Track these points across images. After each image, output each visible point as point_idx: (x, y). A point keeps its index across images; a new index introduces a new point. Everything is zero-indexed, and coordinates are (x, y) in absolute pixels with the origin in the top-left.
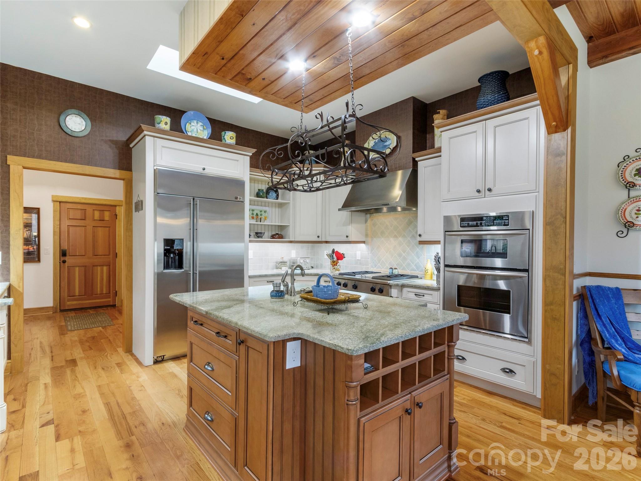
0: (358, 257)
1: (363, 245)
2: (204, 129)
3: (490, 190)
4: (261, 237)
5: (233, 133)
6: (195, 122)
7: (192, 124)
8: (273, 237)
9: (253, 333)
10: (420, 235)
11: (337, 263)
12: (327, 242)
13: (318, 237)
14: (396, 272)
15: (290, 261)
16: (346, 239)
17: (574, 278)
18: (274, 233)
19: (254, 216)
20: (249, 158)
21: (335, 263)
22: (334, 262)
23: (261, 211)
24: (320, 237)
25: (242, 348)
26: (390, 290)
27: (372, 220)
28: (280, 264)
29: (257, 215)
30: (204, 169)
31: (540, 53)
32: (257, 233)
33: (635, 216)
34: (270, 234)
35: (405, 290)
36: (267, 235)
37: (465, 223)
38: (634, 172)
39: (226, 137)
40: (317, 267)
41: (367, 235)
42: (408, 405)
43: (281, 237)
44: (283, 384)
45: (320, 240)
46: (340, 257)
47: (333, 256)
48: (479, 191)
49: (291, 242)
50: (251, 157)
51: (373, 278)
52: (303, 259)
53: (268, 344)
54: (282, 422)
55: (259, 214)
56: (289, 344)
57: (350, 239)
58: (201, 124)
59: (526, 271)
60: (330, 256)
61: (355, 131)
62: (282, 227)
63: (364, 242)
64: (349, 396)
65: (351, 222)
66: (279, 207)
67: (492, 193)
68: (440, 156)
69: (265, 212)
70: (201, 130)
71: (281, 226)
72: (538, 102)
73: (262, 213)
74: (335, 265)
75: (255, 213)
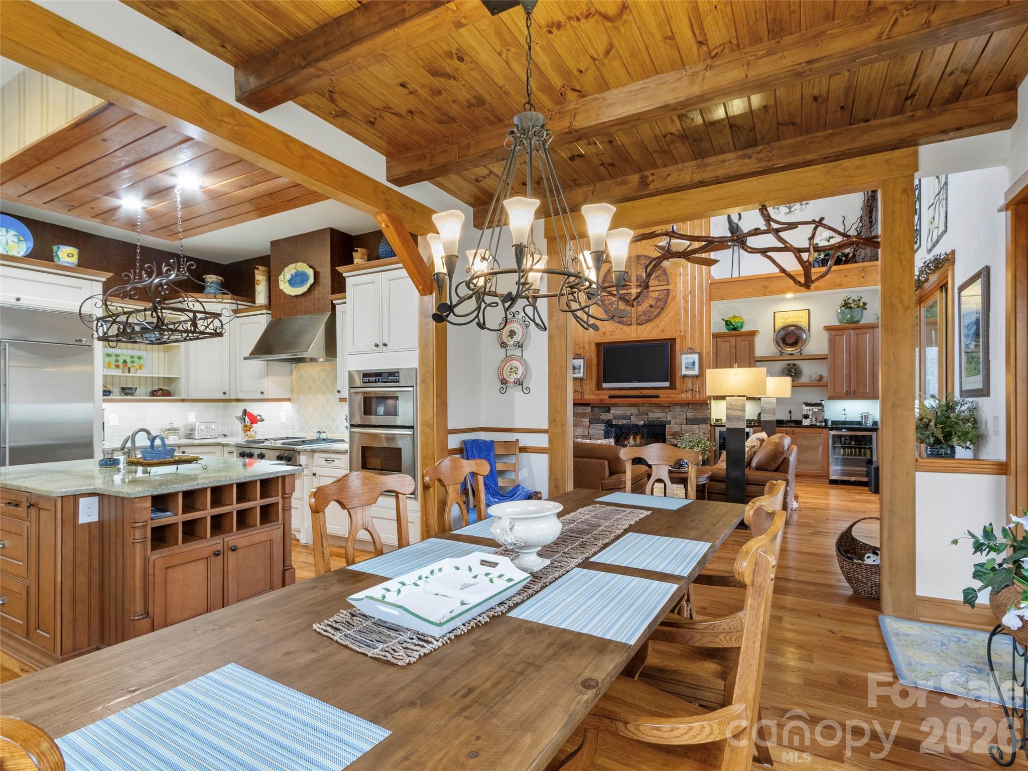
0: (283, 420)
1: (288, 403)
2: (19, 240)
3: (385, 345)
4: (132, 394)
5: (72, 248)
6: (4, 229)
8: (153, 393)
9: (41, 493)
10: (339, 392)
11: (250, 428)
12: (238, 400)
13: (224, 393)
14: (323, 436)
15: (185, 427)
16: (260, 396)
17: (449, 433)
18: (156, 388)
19: (120, 364)
20: (101, 285)
21: (248, 428)
22: (246, 426)
23: (132, 357)
24: (228, 393)
25: (33, 511)
26: (298, 457)
27: (298, 371)
28: (167, 432)
29: (125, 362)
30: (18, 299)
31: (387, 226)
32: (123, 389)
33: (509, 374)
34: (149, 390)
35: (316, 455)
36: (142, 391)
37: (366, 379)
38: (508, 334)
39: (59, 253)
40: (232, 435)
41: (292, 391)
42: (219, 547)
43: (168, 393)
44: (74, 538)
45: (227, 397)
46: (254, 420)
47: (244, 419)
48: (377, 346)
49: (183, 400)
50: (104, 283)
51: (283, 444)
52: (206, 424)
53: (54, 500)
54: (74, 574)
55: (128, 362)
56: (83, 501)
57: (265, 396)
58: (14, 233)
59: (412, 427)
60: (241, 419)
61: (269, 256)
62: (170, 380)
63: (289, 400)
64: (134, 535)
65: (268, 374)
66: (165, 351)
67: (388, 348)
68: (345, 303)
69: (139, 358)
70: (13, 242)
71: (168, 378)
72: (401, 265)
73: (134, 359)
74: (247, 431)
75: (121, 360)
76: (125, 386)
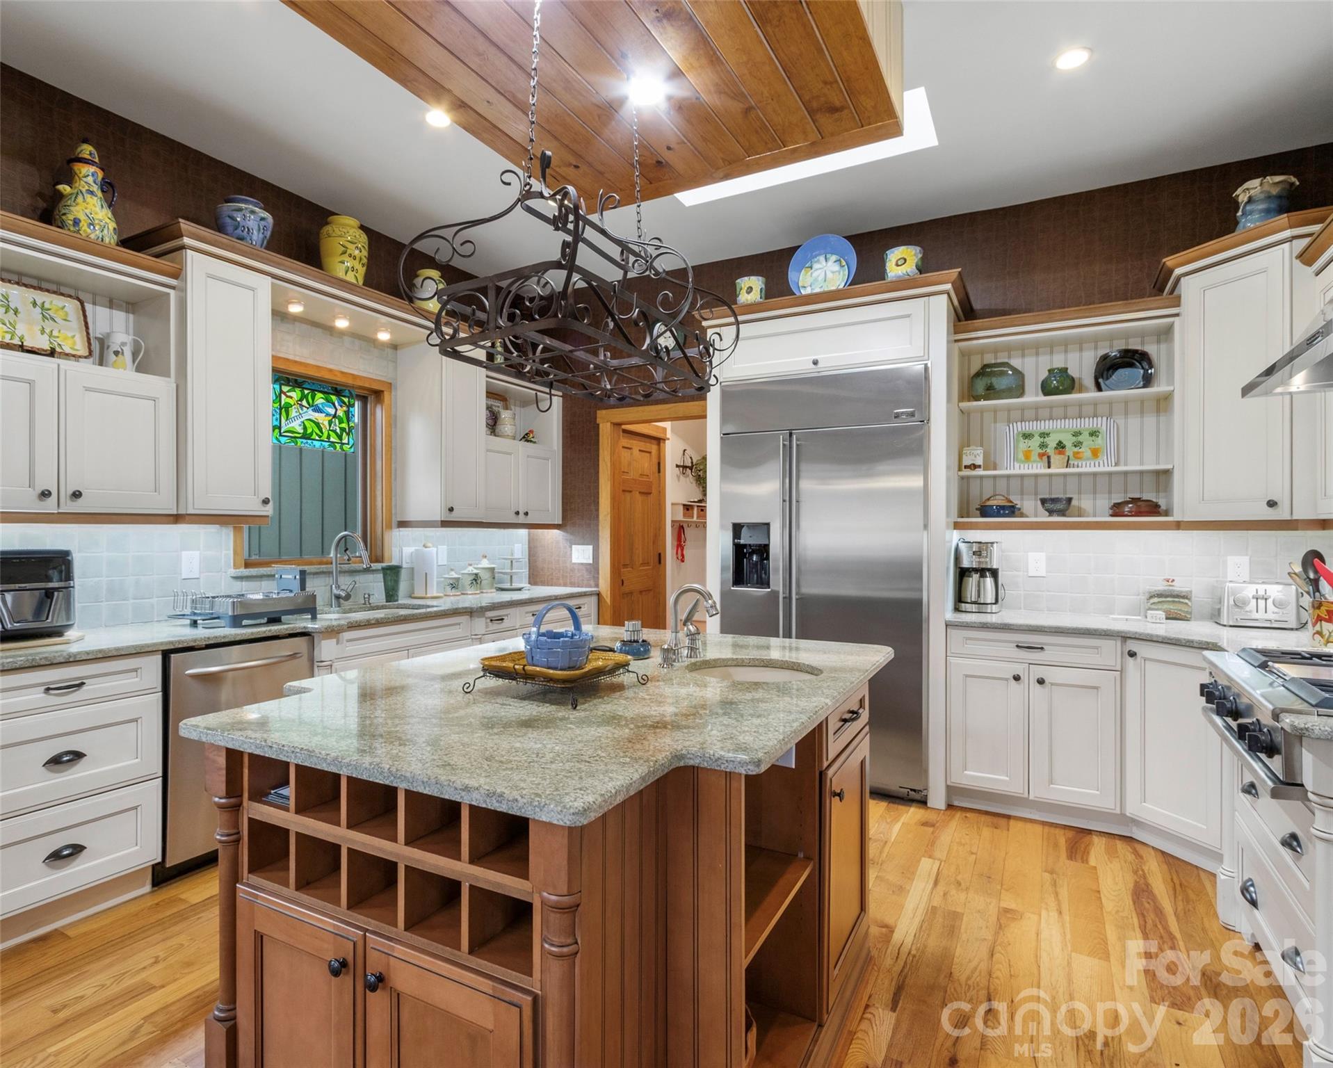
2: (840, 266)
4: (1067, 513)
5: (904, 248)
6: (822, 258)
7: (816, 266)
8: (1117, 510)
13: (1272, 504)
18: (1122, 498)
19: (1051, 450)
23: (1077, 434)
24: (1282, 505)
28: (1156, 600)
29: (1061, 446)
30: (815, 363)
32: (1047, 502)
36: (1096, 505)
39: (887, 265)
43: (1154, 509)
45: (1282, 514)
47: (1314, 582)
49: (1178, 526)
55: (1068, 444)
58: (834, 258)
62: (1155, 478)
69: (1094, 434)
70: (833, 272)
73: (1080, 438)
75: (1052, 442)
76: (1047, 496)
